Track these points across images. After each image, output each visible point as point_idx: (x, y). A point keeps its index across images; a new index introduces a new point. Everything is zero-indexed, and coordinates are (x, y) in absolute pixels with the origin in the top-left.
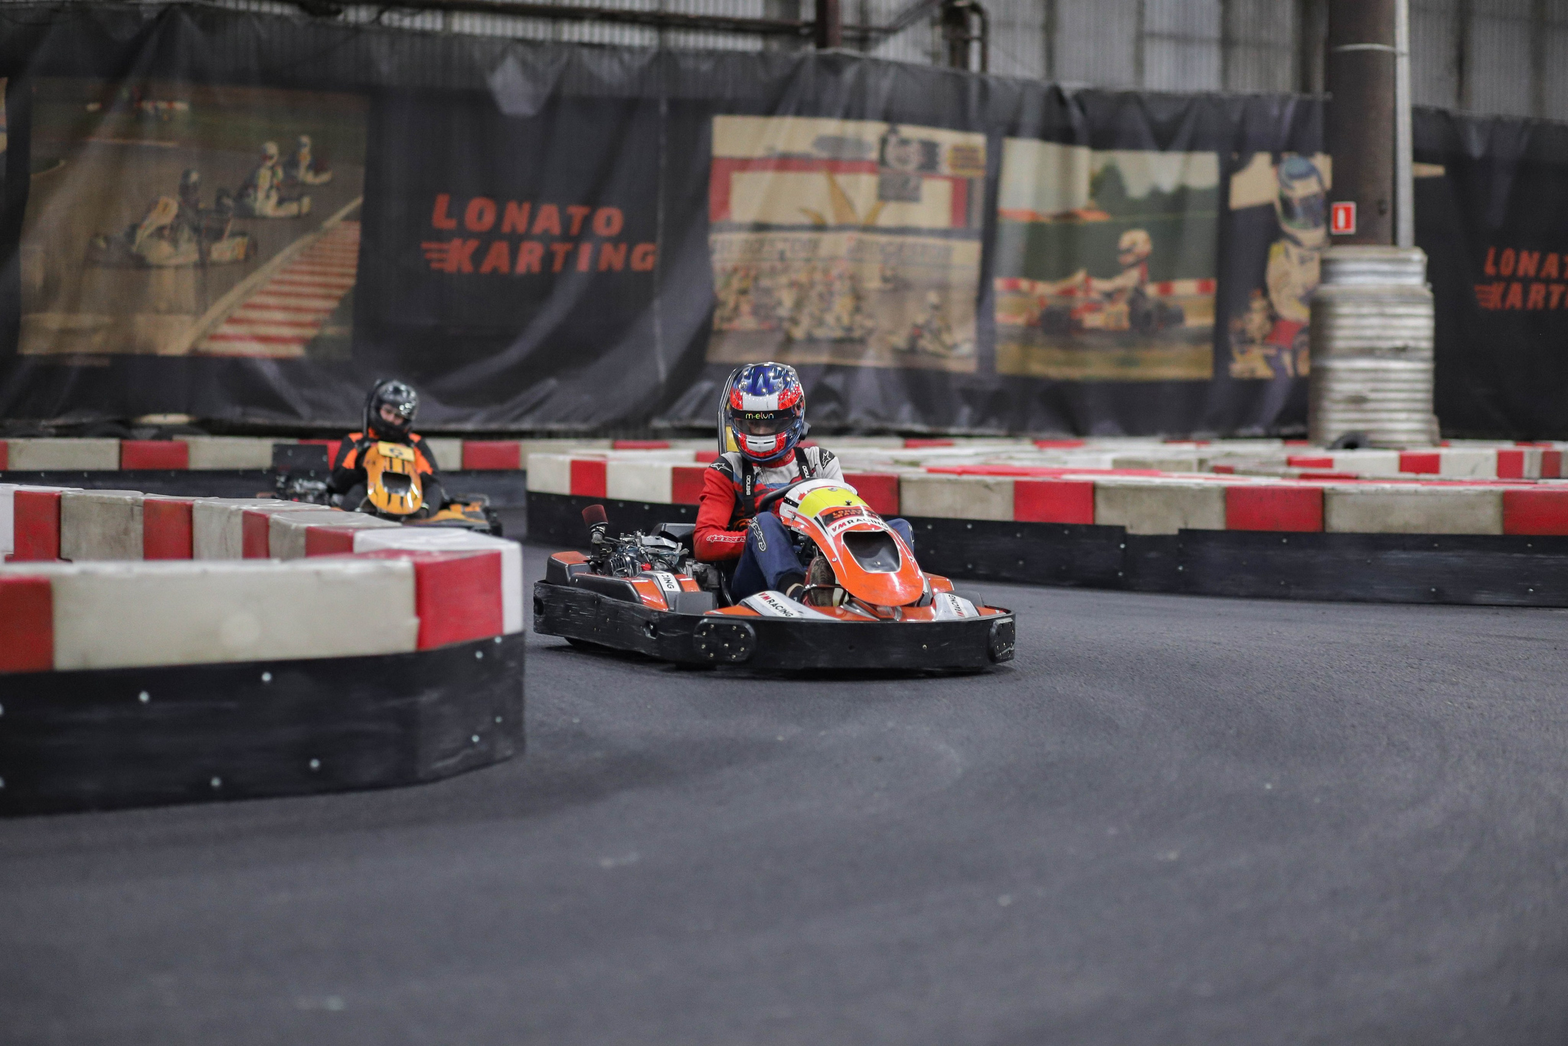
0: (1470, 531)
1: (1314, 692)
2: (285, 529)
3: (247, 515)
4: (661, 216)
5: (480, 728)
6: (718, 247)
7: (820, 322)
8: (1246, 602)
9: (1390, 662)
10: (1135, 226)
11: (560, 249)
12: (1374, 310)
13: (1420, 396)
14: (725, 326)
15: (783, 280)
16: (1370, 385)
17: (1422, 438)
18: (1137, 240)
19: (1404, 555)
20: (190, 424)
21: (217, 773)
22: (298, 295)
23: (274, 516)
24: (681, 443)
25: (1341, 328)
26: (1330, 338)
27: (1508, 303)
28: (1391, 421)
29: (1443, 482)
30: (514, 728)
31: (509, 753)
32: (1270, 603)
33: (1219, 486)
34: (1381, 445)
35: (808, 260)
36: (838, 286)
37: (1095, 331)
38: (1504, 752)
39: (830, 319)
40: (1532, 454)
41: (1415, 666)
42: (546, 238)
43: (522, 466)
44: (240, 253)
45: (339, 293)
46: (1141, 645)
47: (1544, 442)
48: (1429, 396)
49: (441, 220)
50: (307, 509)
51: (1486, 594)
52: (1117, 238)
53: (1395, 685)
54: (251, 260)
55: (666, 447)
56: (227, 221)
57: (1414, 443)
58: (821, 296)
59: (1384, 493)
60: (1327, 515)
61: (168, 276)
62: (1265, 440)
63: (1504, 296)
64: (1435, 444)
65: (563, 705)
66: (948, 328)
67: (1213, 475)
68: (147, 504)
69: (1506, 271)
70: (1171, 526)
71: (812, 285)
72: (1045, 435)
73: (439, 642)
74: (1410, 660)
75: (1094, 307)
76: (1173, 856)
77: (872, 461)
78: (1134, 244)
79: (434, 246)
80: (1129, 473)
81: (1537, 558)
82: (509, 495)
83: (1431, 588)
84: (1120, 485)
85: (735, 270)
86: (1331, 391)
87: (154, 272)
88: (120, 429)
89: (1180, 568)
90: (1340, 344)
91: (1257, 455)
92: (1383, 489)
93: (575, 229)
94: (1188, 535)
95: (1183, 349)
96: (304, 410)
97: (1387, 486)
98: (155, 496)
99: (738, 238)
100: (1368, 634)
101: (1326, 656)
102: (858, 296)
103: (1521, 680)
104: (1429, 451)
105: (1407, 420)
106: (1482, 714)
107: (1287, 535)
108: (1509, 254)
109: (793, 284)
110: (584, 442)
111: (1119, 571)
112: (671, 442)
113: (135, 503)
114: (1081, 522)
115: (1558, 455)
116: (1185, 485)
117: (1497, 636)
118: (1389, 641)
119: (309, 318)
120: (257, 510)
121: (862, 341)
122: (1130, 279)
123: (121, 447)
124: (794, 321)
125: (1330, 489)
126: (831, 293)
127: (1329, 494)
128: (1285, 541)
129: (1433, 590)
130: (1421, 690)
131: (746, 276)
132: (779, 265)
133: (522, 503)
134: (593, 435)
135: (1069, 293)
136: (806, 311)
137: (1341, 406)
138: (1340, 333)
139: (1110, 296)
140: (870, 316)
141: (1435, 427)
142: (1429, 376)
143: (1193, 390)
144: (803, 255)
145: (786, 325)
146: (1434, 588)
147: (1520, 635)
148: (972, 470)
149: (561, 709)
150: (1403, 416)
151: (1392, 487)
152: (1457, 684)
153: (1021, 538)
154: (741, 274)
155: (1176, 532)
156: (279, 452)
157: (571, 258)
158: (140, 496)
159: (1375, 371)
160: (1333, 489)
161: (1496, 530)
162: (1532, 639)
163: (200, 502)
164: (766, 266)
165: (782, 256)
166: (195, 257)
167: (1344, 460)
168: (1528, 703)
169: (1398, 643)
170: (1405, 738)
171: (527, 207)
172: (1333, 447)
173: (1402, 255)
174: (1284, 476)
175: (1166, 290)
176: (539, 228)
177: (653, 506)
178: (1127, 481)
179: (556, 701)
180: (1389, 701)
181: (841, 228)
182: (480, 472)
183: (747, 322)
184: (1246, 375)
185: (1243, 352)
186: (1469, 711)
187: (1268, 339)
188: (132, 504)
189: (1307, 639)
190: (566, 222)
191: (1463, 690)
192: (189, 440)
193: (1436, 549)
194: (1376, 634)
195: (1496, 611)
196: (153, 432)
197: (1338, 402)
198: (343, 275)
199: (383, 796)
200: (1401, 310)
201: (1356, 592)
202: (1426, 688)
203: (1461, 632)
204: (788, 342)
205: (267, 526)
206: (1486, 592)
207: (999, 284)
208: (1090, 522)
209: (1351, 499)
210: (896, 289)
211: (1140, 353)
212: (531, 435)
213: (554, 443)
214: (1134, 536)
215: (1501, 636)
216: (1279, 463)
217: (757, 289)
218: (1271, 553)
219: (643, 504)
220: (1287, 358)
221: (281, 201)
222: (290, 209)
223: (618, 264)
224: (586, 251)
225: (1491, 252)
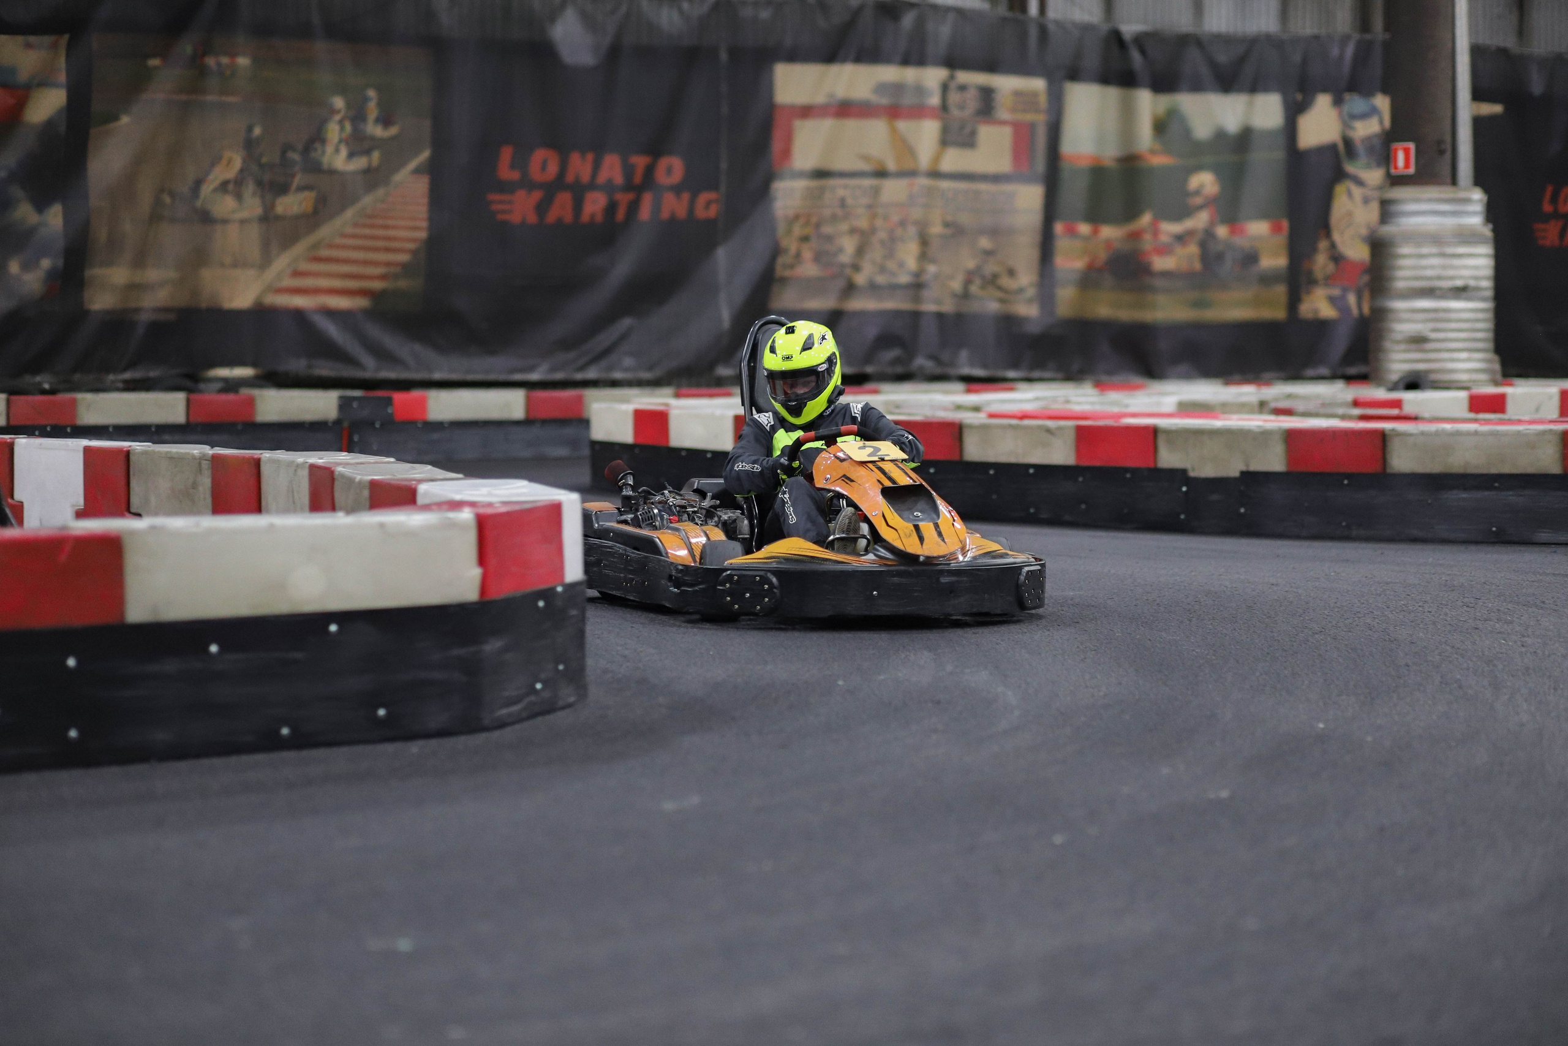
0: (1530, 470)
1: (1369, 631)
2: (350, 481)
3: (313, 468)
4: (724, 165)
5: (543, 676)
6: (780, 194)
7: (883, 269)
8: (1306, 543)
9: (1446, 601)
10: (1201, 168)
11: (623, 198)
12: (1434, 250)
13: (1480, 335)
14: (787, 273)
15: (844, 227)
16: (1431, 325)
17: (1483, 377)
18: (1204, 182)
19: (1464, 495)
20: (256, 377)
21: (287, 722)
22: (366, 249)
23: (339, 469)
25: (1400, 268)
26: (1391, 279)
28: (1453, 360)
29: (1508, 422)
30: (576, 676)
31: (572, 699)
32: (1329, 544)
33: (1280, 428)
34: (1441, 385)
35: (870, 207)
36: (899, 232)
37: (1164, 274)
39: (891, 265)
41: (1471, 605)
42: (609, 187)
43: (585, 415)
44: (308, 207)
45: (412, 246)
46: (1200, 587)
48: (1490, 335)
49: (506, 172)
50: (372, 461)
52: (1185, 181)
53: (1450, 625)
54: (320, 213)
55: (728, 395)
56: (293, 176)
57: (1479, 383)
58: (882, 242)
59: (1445, 433)
60: (1388, 457)
62: (1329, 381)
63: (1562, 233)
64: (1496, 383)
65: (627, 652)
67: (1273, 417)
68: (215, 458)
69: (1563, 209)
70: (1233, 469)
71: (873, 231)
72: (1107, 379)
73: (503, 591)
74: (1466, 599)
75: (1162, 250)
76: (1224, 794)
77: (933, 407)
78: (1202, 186)
79: (497, 197)
82: (574, 443)
83: (1492, 527)
84: (1182, 428)
85: (797, 217)
86: (1391, 331)
87: (218, 227)
88: (188, 383)
89: (1242, 510)
90: (1400, 285)
91: (1318, 396)
92: (1443, 430)
93: (638, 179)
94: (1248, 477)
96: (369, 362)
97: (1448, 427)
98: (222, 450)
99: (801, 184)
100: (1426, 573)
101: (1383, 596)
102: (925, 242)
104: (1491, 390)
105: (1468, 360)
106: (1535, 652)
107: (1348, 476)
109: (853, 231)
110: (647, 391)
111: (1181, 514)
112: (733, 390)
113: (203, 457)
114: (1143, 465)
116: (1246, 428)
117: (1554, 574)
118: (1447, 581)
119: (378, 271)
120: (323, 462)
121: (926, 287)
122: (1199, 221)
123: (188, 401)
124: (856, 268)
125: (1390, 430)
126: (893, 240)
127: (1390, 435)
128: (1346, 482)
129: (1494, 529)
130: (1476, 628)
131: (807, 223)
132: (839, 212)
133: (586, 452)
134: (656, 383)
135: (1135, 235)
136: (867, 257)
137: (1403, 347)
138: (1400, 273)
139: (1180, 239)
140: (937, 262)
141: (1497, 367)
142: (1490, 315)
143: (1268, 331)
144: (865, 201)
145: (848, 271)
146: (1495, 526)
148: (1034, 414)
149: (625, 657)
150: (1464, 355)
151: (1452, 428)
152: (1512, 622)
153: (1082, 481)
154: (802, 221)
155: (1237, 474)
156: (344, 404)
157: (633, 207)
158: (208, 450)
159: (1435, 310)
160: (1393, 430)
161: (1556, 469)
163: (268, 455)
164: (827, 212)
165: (843, 203)
166: (259, 211)
167: (1413, 400)
169: (1455, 582)
170: (1458, 676)
171: (590, 156)
172: (1394, 387)
173: (1462, 195)
174: (1343, 417)
175: (1237, 230)
176: (603, 177)
177: (715, 453)
178: (1189, 424)
179: (619, 648)
180: (1443, 640)
181: (903, 174)
182: (544, 422)
183: (809, 269)
184: (1313, 316)
186: (1524, 649)
188: (200, 458)
189: (1364, 579)
190: (628, 170)
191: (1518, 629)
192: (256, 392)
193: (1496, 488)
194: (1434, 574)
195: (1554, 549)
196: (219, 385)
197: (1399, 342)
198: (415, 228)
199: (449, 743)
200: (1461, 250)
201: (1416, 533)
202: (1481, 626)
203: (1518, 571)
204: (850, 289)
205: (333, 480)
206: (1548, 531)
207: (1059, 228)
208: (1152, 466)
209: (1411, 439)
210: (953, 235)
211: (1215, 295)
212: (595, 384)
213: (617, 391)
214: (1196, 479)
215: (1558, 575)
216: (1343, 405)
217: (819, 236)
218: (1332, 494)
219: (706, 452)
220: (1352, 299)
221: (351, 155)
222: (360, 163)
223: (681, 212)
224: (647, 200)
225: (1549, 190)
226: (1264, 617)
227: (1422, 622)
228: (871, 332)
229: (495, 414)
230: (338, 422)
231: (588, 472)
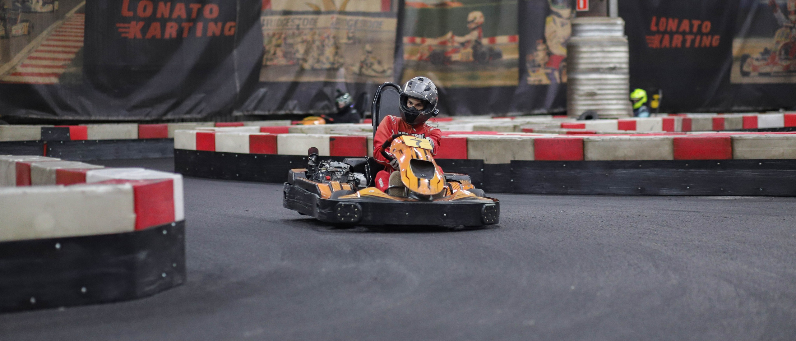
0: (657, 158)
1: (587, 240)
2: (42, 170)
3: (18, 164)
4: (238, 8)
5: (165, 270)
6: (265, 22)
7: (318, 61)
8: (545, 196)
9: (622, 225)
10: (475, 9)
11: (185, 25)
12: (599, 49)
13: (622, 92)
14: (269, 63)
15: (299, 39)
16: (598, 87)
17: (624, 113)
18: (477, 16)
21: (33, 296)
22: (54, 52)
23: (33, 164)
24: (250, 123)
25: (582, 58)
26: (577, 64)
27: (663, 46)
28: (609, 104)
29: (639, 134)
30: (181, 269)
31: (180, 281)
32: (557, 197)
33: (531, 139)
34: (602, 117)
35: (311, 29)
36: (326, 41)
39: (323, 59)
40: (678, 119)
41: (635, 226)
42: (179, 20)
43: (170, 136)
44: (25, 31)
45: (76, 50)
47: (682, 114)
49: (126, 12)
51: (666, 190)
52: (467, 16)
53: (627, 236)
54: (30, 35)
55: (242, 125)
56: (18, 14)
57: (621, 115)
58: (318, 47)
59: (614, 140)
60: (586, 152)
62: (544, 116)
63: (661, 41)
66: (380, 63)
67: (524, 133)
69: (662, 29)
70: (507, 159)
71: (314, 41)
73: (146, 226)
74: (632, 224)
75: (456, 50)
76: (532, 323)
77: (350, 130)
78: (475, 18)
79: (121, 25)
80: (482, 133)
81: (690, 171)
82: (163, 151)
84: (481, 139)
85: (274, 35)
86: (577, 90)
89: (512, 180)
90: (582, 67)
92: (613, 138)
93: (194, 15)
94: (515, 163)
95: (502, 71)
96: (58, 111)
97: (615, 137)
99: (276, 18)
100: (609, 211)
101: (589, 222)
102: (337, 47)
103: (689, 232)
104: (629, 119)
105: (617, 104)
106: (672, 249)
107: (565, 162)
108: (663, 20)
109: (303, 42)
110: (200, 123)
111: (481, 183)
112: (245, 123)
114: (461, 159)
115: (690, 120)
116: (513, 139)
117: (672, 210)
118: (620, 214)
119: (61, 63)
120: (24, 161)
121: (337, 69)
122: (473, 36)
124: (305, 60)
125: (587, 139)
126: (323, 46)
127: (586, 141)
128: (564, 165)
129: (639, 188)
130: (640, 238)
131: (279, 38)
132: (296, 32)
133: (172, 155)
134: (204, 120)
135: (444, 44)
136: (311, 55)
137: (584, 98)
138: (582, 61)
139: (463, 45)
140: (342, 57)
142: (627, 82)
143: (508, 91)
144: (308, 26)
145: (301, 62)
146: (640, 187)
147: (684, 210)
150: (614, 102)
151: (617, 137)
152: (657, 234)
154: (277, 37)
155: (509, 162)
156: (44, 132)
157: (192, 30)
159: (600, 79)
160: (588, 139)
161: (670, 158)
162: (690, 211)
164: (290, 32)
165: (298, 27)
166: (2, 33)
167: (590, 124)
168: (694, 243)
169: (624, 215)
170: (636, 262)
171: (169, 4)
172: (580, 119)
173: (612, 21)
174: (559, 133)
175: (492, 41)
176: (175, 15)
177: (239, 155)
178: (483, 137)
179: (206, 254)
180: (625, 244)
181: (328, 13)
182: (147, 140)
183: (280, 61)
184: (537, 83)
185: (534, 72)
186: (666, 248)
187: (547, 65)
189: (578, 214)
190: (189, 11)
191: (661, 238)
193: (640, 168)
194: (613, 211)
195: (669, 198)
197: (581, 96)
198: (77, 41)
200: (612, 49)
201: (600, 190)
202: (642, 237)
203: (654, 209)
204: (302, 71)
205: (30, 170)
206: (666, 189)
207: (406, 40)
208: (465, 158)
209: (597, 144)
210: (354, 43)
211: (480, 73)
212: (173, 121)
213: (185, 124)
214: (488, 165)
215: (675, 210)
216: (556, 127)
217: (286, 44)
218: (557, 171)
219: (235, 154)
220: (557, 74)
221: (44, 4)
222: (49, 8)
223: (218, 32)
224: (200, 26)
225: (654, 19)
226: (532, 233)
227: (612, 235)
228: (314, 92)
229: (122, 137)
230: (41, 141)
231: (172, 165)
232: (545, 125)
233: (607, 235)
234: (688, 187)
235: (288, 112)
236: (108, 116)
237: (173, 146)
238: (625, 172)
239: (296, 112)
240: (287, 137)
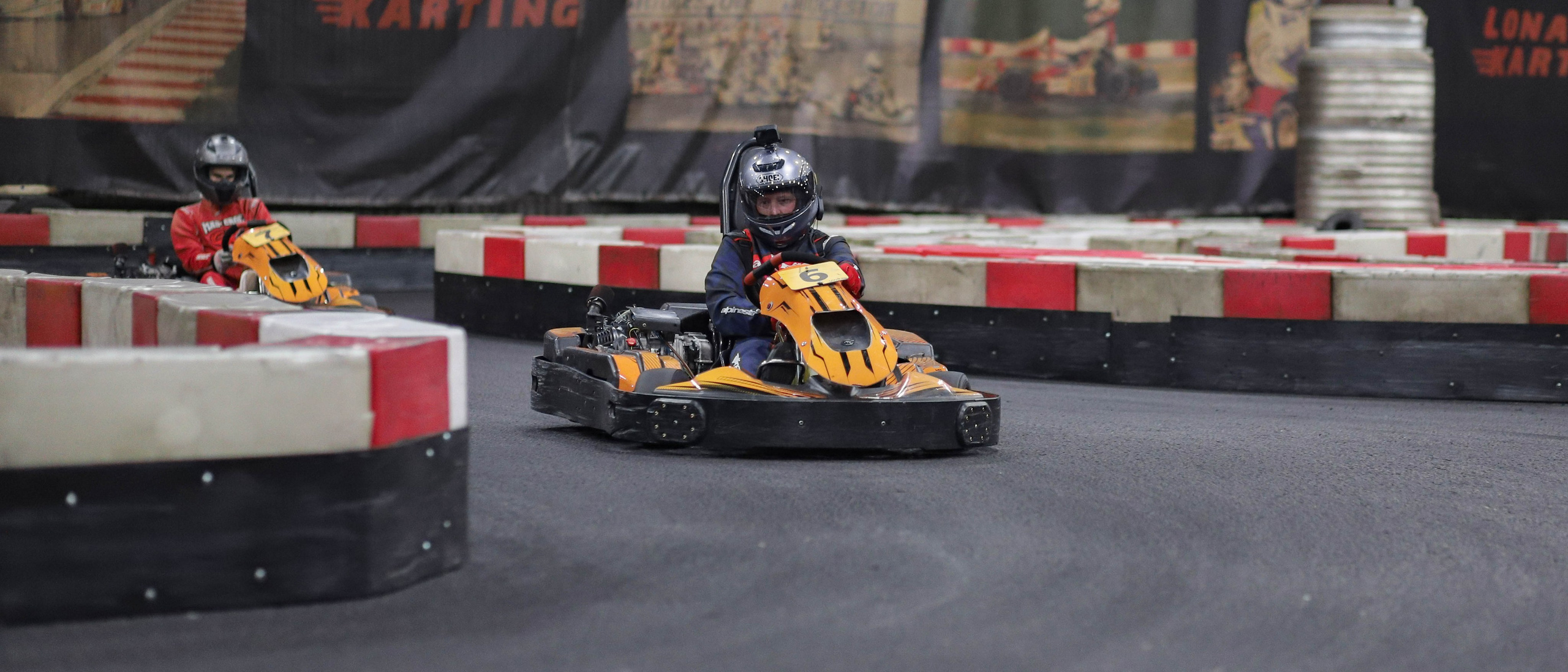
0: (1493, 319)
1: (1337, 495)
2: (173, 313)
3: (138, 297)
5: (430, 534)
7: (753, 87)
8: (1244, 397)
9: (1415, 463)
12: (1369, 76)
13: (1418, 171)
14: (646, 89)
15: (712, 39)
16: (1365, 159)
17: (1420, 217)
19: (1419, 346)
20: (50, 195)
21: (152, 584)
22: (183, 53)
23: (164, 298)
24: (599, 219)
25: (1332, 95)
26: (1322, 107)
27: (1510, 72)
28: (1387, 198)
29: (1454, 266)
30: (460, 534)
31: (457, 561)
32: (1271, 398)
33: (1216, 269)
34: (1372, 225)
35: (741, 17)
36: (772, 45)
37: (1060, 97)
38: (1556, 561)
39: (764, 82)
40: (1538, 234)
41: (1442, 467)
43: (425, 242)
45: (226, 50)
46: (1139, 444)
47: (1549, 221)
48: (1429, 171)
51: (1511, 388)
53: (1424, 488)
54: (127, 15)
55: (582, 223)
57: (1414, 222)
58: (753, 57)
59: (1399, 277)
60: (1336, 302)
61: (27, 31)
62: (1244, 219)
63: (1507, 62)
64: (1435, 224)
66: (891, 94)
67: (1202, 257)
68: (31, 284)
69: (1509, 34)
70: (1163, 314)
71: (743, 44)
72: (1003, 212)
73: (397, 437)
74: (1435, 461)
75: (1057, 71)
78: (1101, 2)
80: (1107, 254)
81: (1565, 350)
82: (408, 275)
83: (1449, 383)
84: (1107, 267)
85: (656, 26)
86: (1320, 164)
87: (10, 26)
89: (1173, 359)
90: (1331, 114)
91: (1242, 236)
92: (1397, 273)
94: (1180, 322)
95: (1158, 118)
96: (180, 181)
97: (1401, 270)
98: (38, 276)
100: (1385, 432)
101: (1343, 455)
102: (794, 56)
104: (1429, 231)
105: (1405, 198)
106: (1525, 519)
107: (1292, 323)
108: (1511, 15)
109: (721, 44)
110: (491, 217)
111: (1104, 363)
112: (588, 218)
113: (18, 283)
114: (1063, 309)
115: (1564, 236)
116: (1179, 268)
117: (1524, 434)
118: (1409, 440)
119: (193, 78)
120: (150, 291)
121: (792, 107)
122: (1097, 39)
124: (724, 85)
125: (1338, 273)
126: (765, 54)
127: (1337, 278)
128: (1289, 330)
129: (1452, 384)
130: (1454, 493)
131: (669, 34)
132: (706, 22)
133: (430, 286)
134: (499, 209)
135: (1030, 55)
136: (737, 73)
137: (1332, 182)
138: (1331, 101)
139: (1075, 59)
140: (806, 79)
141: (1435, 206)
142: (1429, 149)
143: (1166, 161)
144: (734, 10)
145: (715, 88)
146: (1453, 381)
147: (1550, 434)
148: (935, 250)
150: (1400, 193)
151: (1406, 271)
152: (1492, 486)
153: (993, 325)
154: (663, 31)
155: (1168, 320)
156: (150, 227)
157: (480, 11)
158: (23, 275)
159: (1370, 143)
160: (1342, 273)
161: (1521, 318)
163: (89, 282)
165: (712, 12)
167: (1346, 241)
169: (1419, 442)
170: (1446, 546)
172: (1322, 228)
173: (1400, 15)
174: (1278, 258)
175: (1138, 52)
177: (577, 288)
178: (1111, 263)
179: (506, 504)
180: (1421, 505)
182: (375, 251)
183: (670, 85)
184: (1226, 147)
185: (1222, 122)
186: (1511, 516)
187: (1247, 106)
188: (14, 284)
189: (1318, 437)
191: (1499, 494)
192: (50, 212)
193: (1455, 339)
194: (1393, 433)
195: (1518, 407)
196: (10, 203)
197: (1329, 177)
198: (230, 31)
199: (335, 609)
200: (1399, 76)
201: (1367, 387)
202: (1458, 490)
203: (1485, 430)
204: (717, 108)
205: (156, 310)
206: (1510, 386)
207: (945, 44)
208: (1072, 309)
209: (1362, 284)
210: (831, 50)
211: (1108, 122)
212: (431, 210)
213: (457, 218)
214: (1121, 324)
215: (1530, 434)
216: (1272, 244)
217: (683, 48)
218: (1273, 342)
219: (566, 286)
220: (1266, 129)
223: (537, 19)
224: (497, 4)
225: (1492, 14)
227: (1393, 485)
230: (143, 246)
231: (430, 306)
232: (1246, 241)
233: (1382, 485)
234: (1559, 385)
235: (684, 197)
236: (292, 194)
237: (433, 266)
238: (1420, 347)
239: (702, 197)
240: (682, 252)
